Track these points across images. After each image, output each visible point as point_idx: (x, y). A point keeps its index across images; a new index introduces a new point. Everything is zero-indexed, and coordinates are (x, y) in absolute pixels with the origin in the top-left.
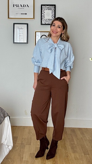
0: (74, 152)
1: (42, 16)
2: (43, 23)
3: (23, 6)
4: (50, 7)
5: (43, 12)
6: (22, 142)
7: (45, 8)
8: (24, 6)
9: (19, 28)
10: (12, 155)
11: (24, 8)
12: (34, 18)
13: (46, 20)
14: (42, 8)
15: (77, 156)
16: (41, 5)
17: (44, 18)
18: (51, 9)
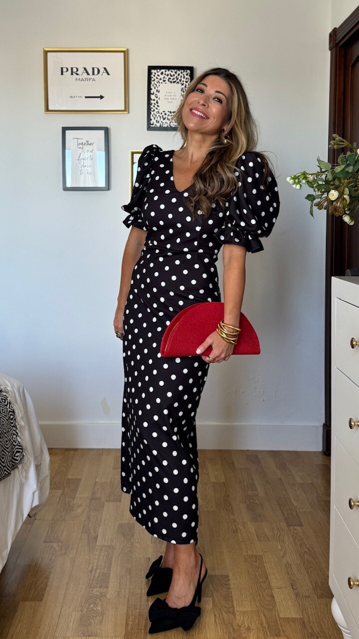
0: (257, 517)
1: (152, 102)
2: (155, 123)
3: (90, 72)
4: (176, 73)
5: (155, 91)
6: (93, 493)
7: (162, 77)
8: (96, 72)
9: (80, 141)
10: (63, 532)
12: (127, 109)
13: (163, 114)
14: (152, 76)
15: (266, 531)
16: (148, 66)
17: (158, 108)
18: (180, 80)
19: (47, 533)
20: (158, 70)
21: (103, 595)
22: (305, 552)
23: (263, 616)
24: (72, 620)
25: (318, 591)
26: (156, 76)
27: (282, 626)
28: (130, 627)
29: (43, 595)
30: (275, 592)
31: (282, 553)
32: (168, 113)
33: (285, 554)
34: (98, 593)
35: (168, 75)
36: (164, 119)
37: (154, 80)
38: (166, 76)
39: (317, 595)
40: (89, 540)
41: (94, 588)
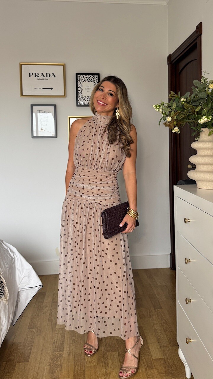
1: (79, 91)
2: (81, 102)
4: (91, 76)
5: (80, 86)
6: (53, 299)
7: (83, 78)
8: (48, 75)
9: (41, 112)
10: (38, 322)
11: (47, 79)
12: (65, 95)
13: (85, 98)
14: (78, 78)
16: (76, 73)
17: (82, 95)
18: (93, 80)
19: (29, 323)
20: (81, 75)
21: (61, 356)
22: (164, 322)
23: (144, 359)
24: (45, 371)
25: (171, 343)
26: (80, 78)
27: (154, 363)
28: (76, 371)
29: (29, 358)
30: (150, 346)
31: (152, 324)
32: (87, 98)
33: (154, 325)
34: (58, 355)
35: (86, 78)
36: (85, 100)
37: (79, 80)
38: (85, 78)
39: (171, 345)
40: (52, 326)
41: (56, 352)
